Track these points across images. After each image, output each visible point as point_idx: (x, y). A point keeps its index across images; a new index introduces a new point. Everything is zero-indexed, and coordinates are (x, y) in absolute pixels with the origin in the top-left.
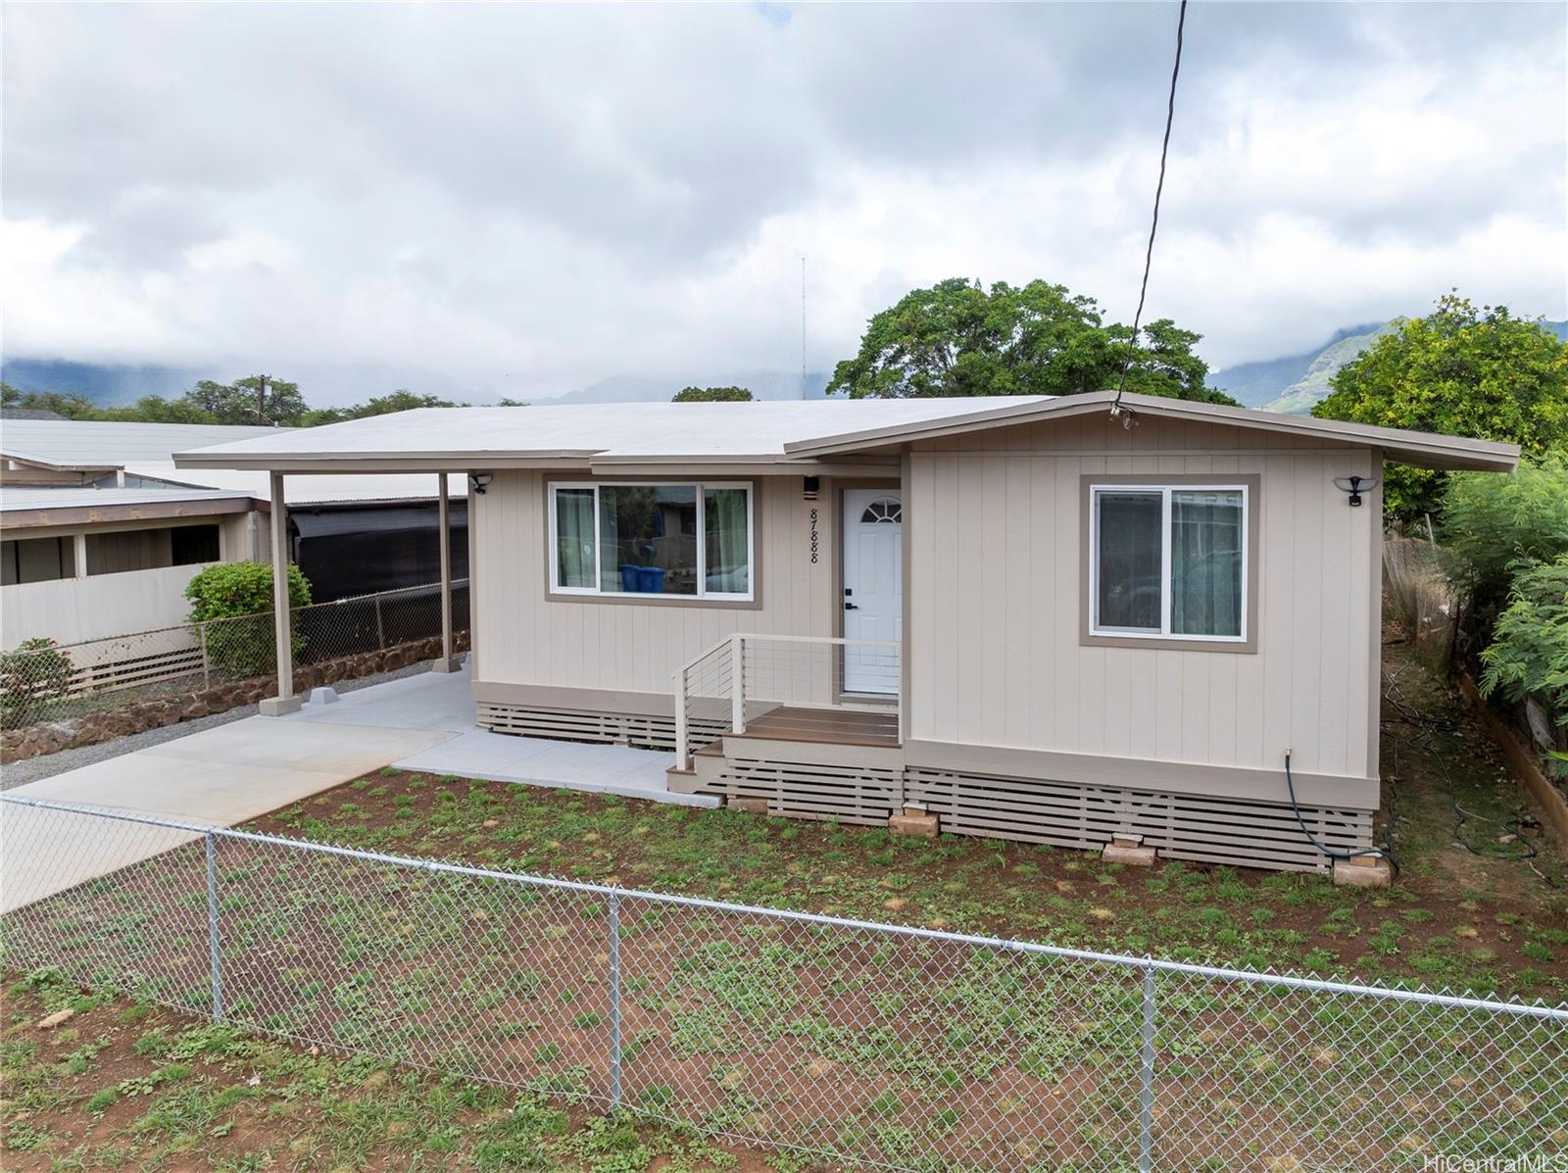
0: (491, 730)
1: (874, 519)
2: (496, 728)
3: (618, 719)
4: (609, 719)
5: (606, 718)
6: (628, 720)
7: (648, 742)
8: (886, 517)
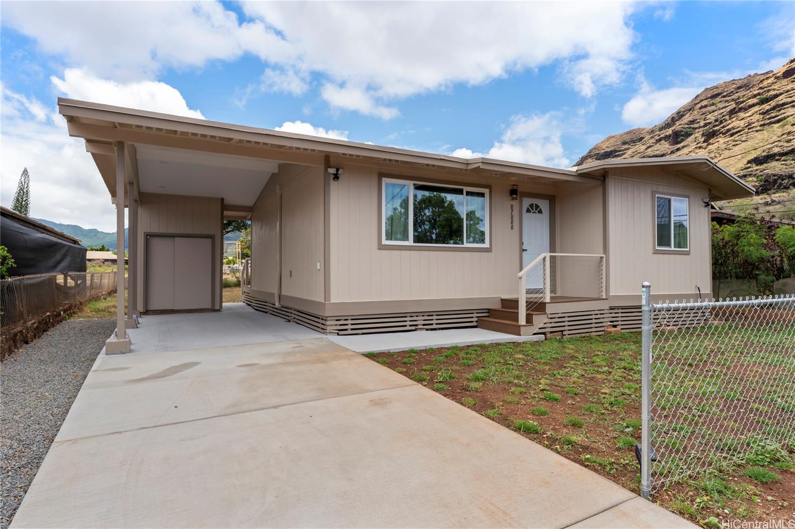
0: (338, 334)
1: (530, 212)
2: (341, 333)
3: (417, 316)
4: (412, 316)
5: (411, 317)
6: (423, 316)
7: (434, 326)
8: (534, 211)
